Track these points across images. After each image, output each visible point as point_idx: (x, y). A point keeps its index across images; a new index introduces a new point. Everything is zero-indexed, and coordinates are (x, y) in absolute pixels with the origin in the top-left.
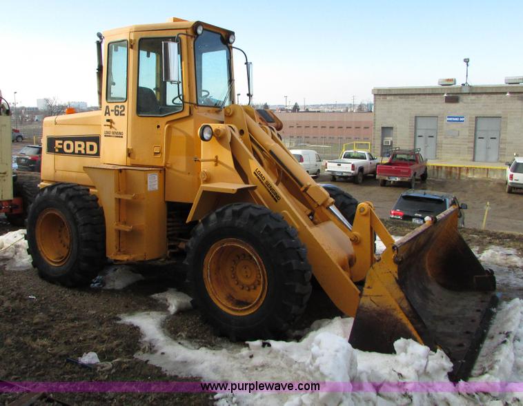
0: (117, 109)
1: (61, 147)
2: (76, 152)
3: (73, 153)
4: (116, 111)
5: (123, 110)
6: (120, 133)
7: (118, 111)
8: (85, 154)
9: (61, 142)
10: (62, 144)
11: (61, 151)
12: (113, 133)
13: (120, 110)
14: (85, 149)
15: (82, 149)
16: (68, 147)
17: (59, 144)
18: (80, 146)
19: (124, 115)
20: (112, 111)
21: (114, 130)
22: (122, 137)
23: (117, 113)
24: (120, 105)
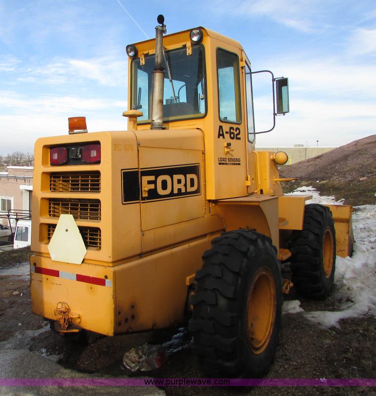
0: (232, 131)
1: (152, 186)
2: (176, 191)
3: (172, 194)
4: (231, 133)
5: (239, 134)
6: (238, 160)
7: (233, 133)
8: (186, 193)
9: (152, 178)
10: (154, 182)
11: (153, 195)
12: (230, 160)
13: (236, 133)
14: (185, 185)
15: (181, 186)
16: (164, 186)
17: (149, 182)
18: (179, 181)
19: (239, 139)
20: (227, 133)
21: (230, 157)
22: (239, 164)
23: (232, 135)
24: (235, 127)
